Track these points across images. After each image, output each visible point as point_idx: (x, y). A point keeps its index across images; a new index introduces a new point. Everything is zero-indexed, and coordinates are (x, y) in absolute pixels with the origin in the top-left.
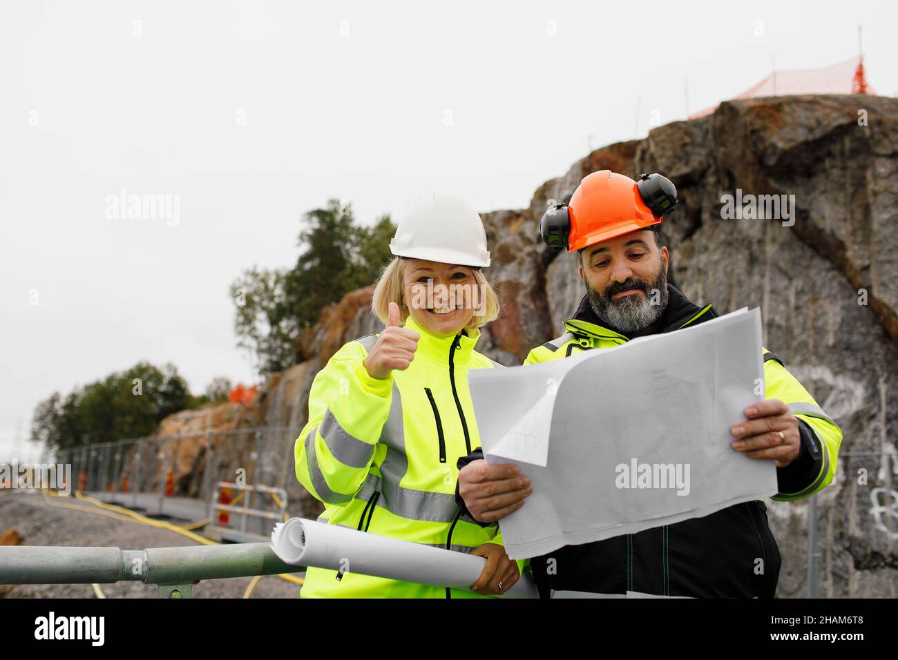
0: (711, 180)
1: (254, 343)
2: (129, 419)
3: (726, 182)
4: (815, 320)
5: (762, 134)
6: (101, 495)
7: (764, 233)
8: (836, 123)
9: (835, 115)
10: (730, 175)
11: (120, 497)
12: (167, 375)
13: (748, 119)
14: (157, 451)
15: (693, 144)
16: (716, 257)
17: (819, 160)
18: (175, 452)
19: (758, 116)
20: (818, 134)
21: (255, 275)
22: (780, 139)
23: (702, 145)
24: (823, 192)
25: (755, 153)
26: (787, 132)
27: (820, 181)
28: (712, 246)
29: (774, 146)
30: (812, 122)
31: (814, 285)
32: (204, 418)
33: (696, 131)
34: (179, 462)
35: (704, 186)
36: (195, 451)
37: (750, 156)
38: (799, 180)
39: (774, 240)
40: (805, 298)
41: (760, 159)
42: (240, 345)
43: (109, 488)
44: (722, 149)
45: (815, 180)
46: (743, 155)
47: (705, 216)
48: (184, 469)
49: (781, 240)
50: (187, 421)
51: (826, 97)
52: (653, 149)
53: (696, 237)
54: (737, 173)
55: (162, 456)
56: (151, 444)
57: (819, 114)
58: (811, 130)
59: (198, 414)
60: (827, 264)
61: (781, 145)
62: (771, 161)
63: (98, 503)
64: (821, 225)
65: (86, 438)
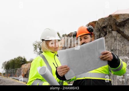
0: (108, 27)
1: (37, 53)
2: (17, 65)
3: (111, 27)
4: (125, 49)
5: (116, 20)
6: (12, 77)
7: (117, 35)
8: (128, 18)
9: (127, 17)
10: (111, 26)
11: (15, 78)
12: (23, 58)
13: (114, 17)
14: (21, 70)
15: (105, 21)
16: (109, 39)
17: (125, 24)
18: (24, 70)
19: (115, 17)
20: (125, 20)
21: (37, 42)
22: (119, 20)
23: (107, 22)
24: (126, 29)
25: (115, 23)
26: (120, 19)
27: (125, 27)
28: (109, 37)
29: (118, 22)
30: (124, 18)
31: (125, 44)
32: (28, 65)
33: (106, 19)
34: (24, 72)
35: (107, 28)
36: (27, 70)
37: (114, 23)
38: (122, 27)
39: (118, 36)
40: (124, 45)
41: (116, 24)
42: (35, 53)
43: (13, 76)
44: (110, 22)
45: (124, 27)
46: (113, 23)
47: (107, 33)
48: (25, 73)
49: (119, 36)
50: (26, 65)
51: (126, 14)
52: (99, 22)
53: (106, 36)
54: (112, 26)
55: (21, 71)
56: (20, 69)
57: (125, 16)
58: (124, 19)
59: (28, 64)
60: (127, 40)
61: (119, 21)
62: (118, 24)
63: (11, 79)
64: (126, 34)
65: (10, 68)
